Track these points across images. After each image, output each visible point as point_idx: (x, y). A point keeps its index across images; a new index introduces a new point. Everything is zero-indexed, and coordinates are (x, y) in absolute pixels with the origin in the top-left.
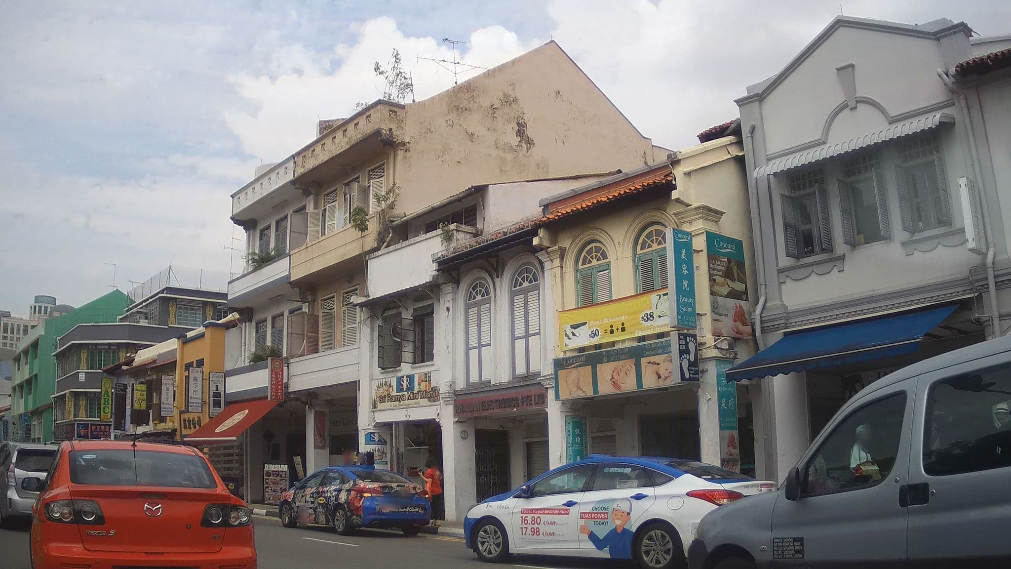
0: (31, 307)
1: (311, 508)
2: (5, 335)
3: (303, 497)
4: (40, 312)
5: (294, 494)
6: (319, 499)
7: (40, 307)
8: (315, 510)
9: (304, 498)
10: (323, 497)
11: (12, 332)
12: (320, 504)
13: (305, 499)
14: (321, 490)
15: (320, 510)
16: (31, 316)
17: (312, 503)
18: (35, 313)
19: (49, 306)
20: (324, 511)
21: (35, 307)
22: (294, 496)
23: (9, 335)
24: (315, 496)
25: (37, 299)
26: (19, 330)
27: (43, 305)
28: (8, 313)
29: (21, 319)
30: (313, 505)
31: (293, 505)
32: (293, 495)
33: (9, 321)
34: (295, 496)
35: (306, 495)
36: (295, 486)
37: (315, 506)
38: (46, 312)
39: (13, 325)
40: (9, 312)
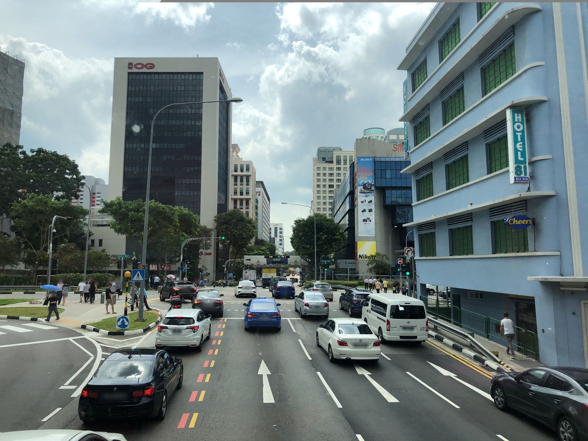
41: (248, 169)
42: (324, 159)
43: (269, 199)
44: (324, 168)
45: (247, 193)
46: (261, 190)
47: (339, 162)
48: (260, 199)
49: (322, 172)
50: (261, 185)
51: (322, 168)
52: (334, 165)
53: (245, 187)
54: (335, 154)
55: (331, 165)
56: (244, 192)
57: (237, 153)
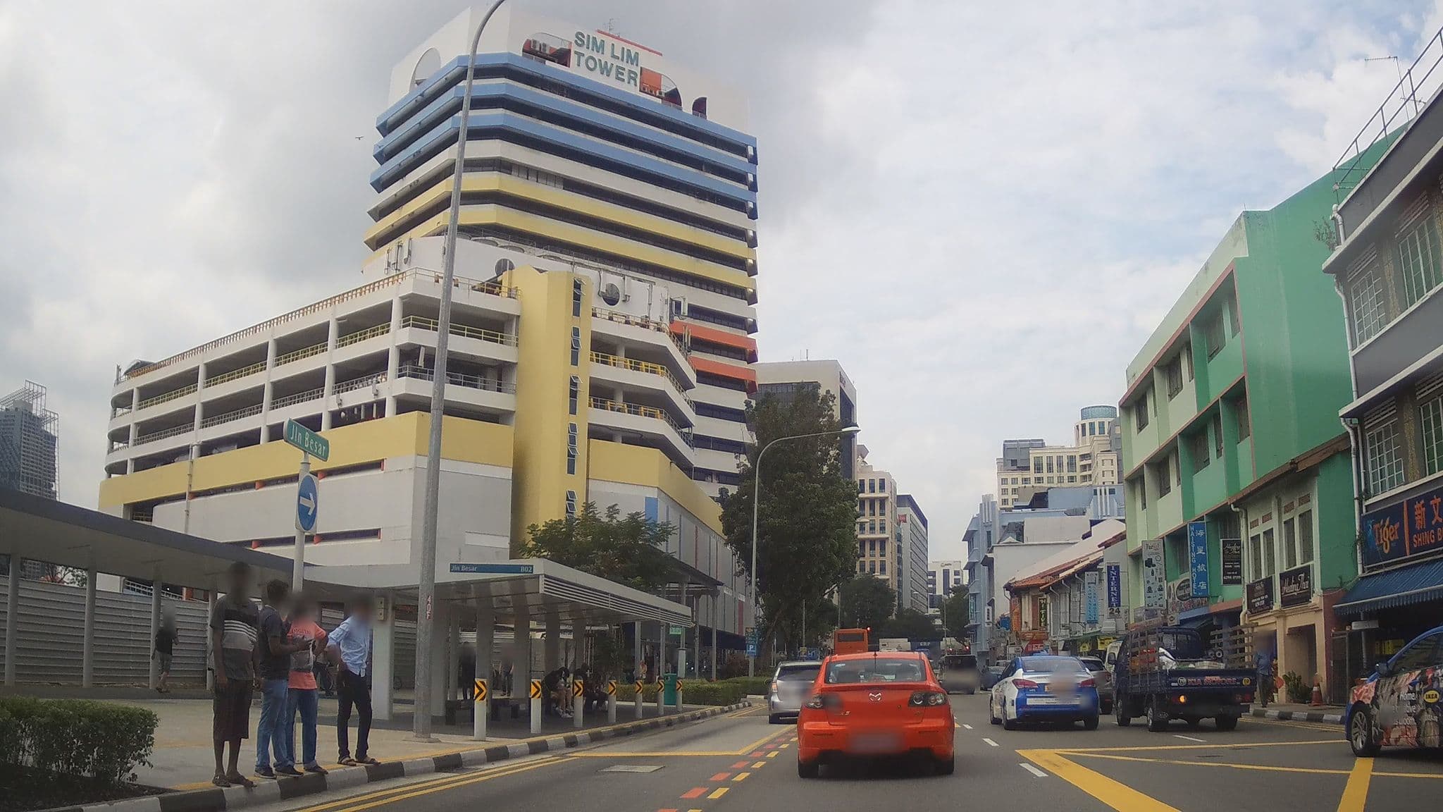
0: (1078, 426)
1: (1410, 714)
2: (1039, 475)
3: (1393, 693)
4: (1092, 432)
5: (1376, 688)
6: (1427, 693)
7: (1092, 425)
8: (1417, 717)
9: (1396, 694)
10: (1435, 690)
11: (1050, 470)
12: (1428, 705)
13: (1399, 697)
14: (1430, 676)
15: (1428, 717)
16: (1078, 439)
17: (1413, 703)
18: (1084, 434)
19: (1106, 421)
20: (1436, 718)
21: (1083, 426)
22: (1375, 693)
23: (1045, 474)
24: (1417, 689)
25: (1085, 413)
26: (1060, 465)
27: (1096, 421)
28: (1041, 442)
29: (1063, 447)
30: (1414, 707)
31: (1375, 711)
32: (1373, 690)
33: (1044, 454)
34: (1378, 693)
35: (1399, 689)
36: (1378, 671)
37: (1419, 710)
38: (1102, 432)
39: (1050, 458)
40: (1042, 440)
41: (882, 487)
42: (1014, 462)
43: (924, 522)
44: (1014, 481)
45: (883, 529)
46: (908, 511)
47: (1038, 468)
48: (905, 529)
49: (1010, 487)
50: (907, 501)
51: (1010, 481)
52: (1031, 474)
53: (877, 518)
54: (1034, 454)
55: (1026, 475)
56: (877, 527)
57: (863, 458)
